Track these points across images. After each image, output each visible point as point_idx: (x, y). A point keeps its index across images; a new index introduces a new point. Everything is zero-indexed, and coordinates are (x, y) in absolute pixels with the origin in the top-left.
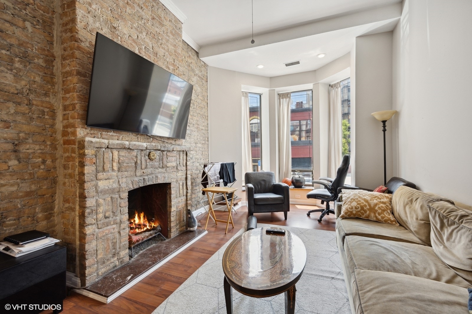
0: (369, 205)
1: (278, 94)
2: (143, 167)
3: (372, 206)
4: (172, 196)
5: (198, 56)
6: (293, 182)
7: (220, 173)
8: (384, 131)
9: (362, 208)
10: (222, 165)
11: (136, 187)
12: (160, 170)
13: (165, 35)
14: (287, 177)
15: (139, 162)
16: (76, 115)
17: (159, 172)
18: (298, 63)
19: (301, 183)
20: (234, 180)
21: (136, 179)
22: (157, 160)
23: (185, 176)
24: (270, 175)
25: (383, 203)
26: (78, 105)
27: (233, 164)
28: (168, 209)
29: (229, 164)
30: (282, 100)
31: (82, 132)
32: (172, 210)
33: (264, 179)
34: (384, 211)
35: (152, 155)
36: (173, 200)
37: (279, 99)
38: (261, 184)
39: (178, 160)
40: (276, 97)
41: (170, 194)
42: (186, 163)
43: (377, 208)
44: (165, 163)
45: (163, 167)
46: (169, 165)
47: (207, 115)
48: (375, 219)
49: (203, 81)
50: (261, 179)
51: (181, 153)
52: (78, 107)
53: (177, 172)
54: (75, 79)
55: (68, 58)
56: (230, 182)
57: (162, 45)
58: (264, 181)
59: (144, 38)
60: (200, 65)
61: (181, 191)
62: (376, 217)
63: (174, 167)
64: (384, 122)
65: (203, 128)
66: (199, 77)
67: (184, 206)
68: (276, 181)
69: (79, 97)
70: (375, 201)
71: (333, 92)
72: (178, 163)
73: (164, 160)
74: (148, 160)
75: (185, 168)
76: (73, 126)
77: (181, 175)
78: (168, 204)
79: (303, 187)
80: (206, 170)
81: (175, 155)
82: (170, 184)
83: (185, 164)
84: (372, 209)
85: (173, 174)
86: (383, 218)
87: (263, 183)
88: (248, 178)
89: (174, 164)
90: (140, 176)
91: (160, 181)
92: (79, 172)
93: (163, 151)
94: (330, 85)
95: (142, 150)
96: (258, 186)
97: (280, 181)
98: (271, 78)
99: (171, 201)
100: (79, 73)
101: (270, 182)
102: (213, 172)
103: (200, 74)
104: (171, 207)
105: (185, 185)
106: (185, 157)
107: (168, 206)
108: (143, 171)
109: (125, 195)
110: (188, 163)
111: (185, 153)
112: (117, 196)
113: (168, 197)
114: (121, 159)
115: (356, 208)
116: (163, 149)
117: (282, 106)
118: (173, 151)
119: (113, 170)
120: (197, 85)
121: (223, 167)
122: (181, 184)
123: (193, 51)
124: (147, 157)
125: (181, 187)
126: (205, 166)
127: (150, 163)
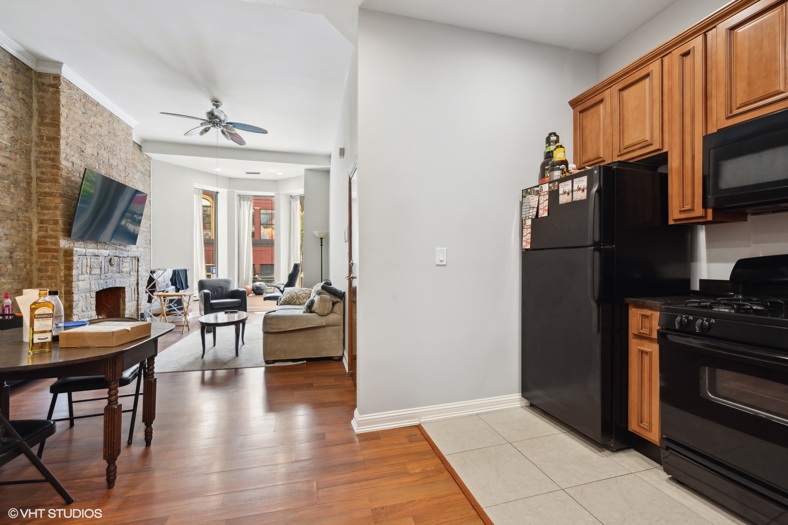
0: (297, 295)
1: (239, 195)
2: (106, 272)
3: (298, 295)
4: (126, 299)
5: (141, 150)
6: (253, 290)
7: (171, 280)
8: (322, 245)
9: (292, 297)
10: (174, 272)
11: (101, 289)
12: (117, 274)
13: (118, 145)
14: (247, 285)
15: (103, 267)
16: (59, 229)
17: (117, 277)
18: (259, 173)
19: (262, 290)
20: (187, 287)
21: (101, 282)
22: (115, 265)
23: (136, 282)
24: (228, 282)
25: (305, 293)
26: (61, 221)
27: (186, 271)
28: (121, 312)
29: (181, 270)
30: (242, 202)
31: (63, 242)
32: (126, 313)
33: (221, 286)
34: (304, 298)
35: (112, 261)
36: (127, 304)
37: (240, 201)
38: (217, 291)
39: (131, 266)
40: (236, 198)
41: (124, 297)
42: (138, 269)
43: (300, 297)
44: (121, 268)
45: (119, 272)
46: (124, 270)
47: (149, 214)
48: (299, 303)
49: (146, 177)
50: (217, 285)
51: (134, 258)
52: (60, 222)
53: (130, 277)
54: (58, 200)
55: (47, 181)
56: (183, 289)
57: (116, 156)
58: (221, 287)
59: (103, 154)
60: (143, 159)
61: (133, 296)
62: (299, 302)
63: (127, 272)
64: (321, 239)
65: (145, 230)
66: (142, 173)
67: (135, 310)
68: (234, 287)
69: (61, 215)
70: (301, 293)
71: (293, 203)
72: (131, 268)
73: (120, 265)
74: (110, 265)
75: (136, 273)
76: (56, 238)
77: (133, 280)
78: (122, 307)
79: (264, 294)
80: (155, 276)
81: (129, 261)
82: (124, 288)
83: (136, 270)
84: (298, 298)
85: (127, 279)
86: (303, 302)
87: (219, 289)
88: (202, 285)
89: (128, 269)
90: (104, 279)
91: (118, 285)
92: (64, 274)
93: (120, 257)
94: (291, 196)
95: (105, 257)
96: (214, 293)
97: (239, 287)
98: (230, 179)
99: (124, 304)
100: (61, 196)
101: (227, 289)
102: (163, 278)
103: (142, 170)
104: (124, 310)
105: (136, 290)
106: (137, 262)
107: (121, 310)
108: (106, 275)
109: (94, 295)
110: (140, 269)
111: (137, 258)
112: (89, 295)
113: (121, 300)
114: (92, 264)
115: (289, 298)
116: (120, 256)
117: (242, 209)
118: (128, 257)
119: (87, 273)
120: (139, 182)
121: (175, 273)
122: (133, 289)
123: (136, 145)
124: (109, 263)
125: (133, 291)
126: (152, 272)
127: (111, 268)
